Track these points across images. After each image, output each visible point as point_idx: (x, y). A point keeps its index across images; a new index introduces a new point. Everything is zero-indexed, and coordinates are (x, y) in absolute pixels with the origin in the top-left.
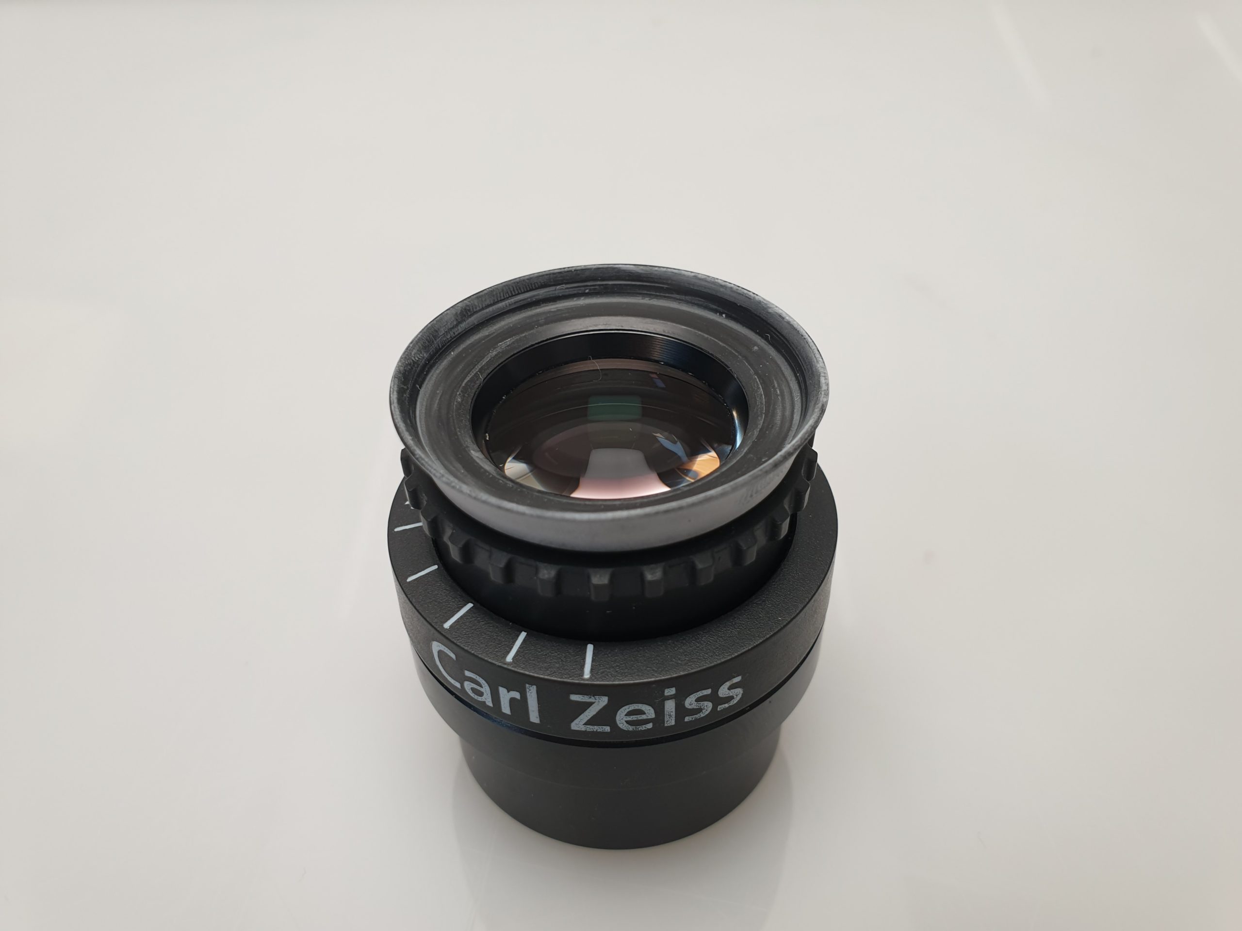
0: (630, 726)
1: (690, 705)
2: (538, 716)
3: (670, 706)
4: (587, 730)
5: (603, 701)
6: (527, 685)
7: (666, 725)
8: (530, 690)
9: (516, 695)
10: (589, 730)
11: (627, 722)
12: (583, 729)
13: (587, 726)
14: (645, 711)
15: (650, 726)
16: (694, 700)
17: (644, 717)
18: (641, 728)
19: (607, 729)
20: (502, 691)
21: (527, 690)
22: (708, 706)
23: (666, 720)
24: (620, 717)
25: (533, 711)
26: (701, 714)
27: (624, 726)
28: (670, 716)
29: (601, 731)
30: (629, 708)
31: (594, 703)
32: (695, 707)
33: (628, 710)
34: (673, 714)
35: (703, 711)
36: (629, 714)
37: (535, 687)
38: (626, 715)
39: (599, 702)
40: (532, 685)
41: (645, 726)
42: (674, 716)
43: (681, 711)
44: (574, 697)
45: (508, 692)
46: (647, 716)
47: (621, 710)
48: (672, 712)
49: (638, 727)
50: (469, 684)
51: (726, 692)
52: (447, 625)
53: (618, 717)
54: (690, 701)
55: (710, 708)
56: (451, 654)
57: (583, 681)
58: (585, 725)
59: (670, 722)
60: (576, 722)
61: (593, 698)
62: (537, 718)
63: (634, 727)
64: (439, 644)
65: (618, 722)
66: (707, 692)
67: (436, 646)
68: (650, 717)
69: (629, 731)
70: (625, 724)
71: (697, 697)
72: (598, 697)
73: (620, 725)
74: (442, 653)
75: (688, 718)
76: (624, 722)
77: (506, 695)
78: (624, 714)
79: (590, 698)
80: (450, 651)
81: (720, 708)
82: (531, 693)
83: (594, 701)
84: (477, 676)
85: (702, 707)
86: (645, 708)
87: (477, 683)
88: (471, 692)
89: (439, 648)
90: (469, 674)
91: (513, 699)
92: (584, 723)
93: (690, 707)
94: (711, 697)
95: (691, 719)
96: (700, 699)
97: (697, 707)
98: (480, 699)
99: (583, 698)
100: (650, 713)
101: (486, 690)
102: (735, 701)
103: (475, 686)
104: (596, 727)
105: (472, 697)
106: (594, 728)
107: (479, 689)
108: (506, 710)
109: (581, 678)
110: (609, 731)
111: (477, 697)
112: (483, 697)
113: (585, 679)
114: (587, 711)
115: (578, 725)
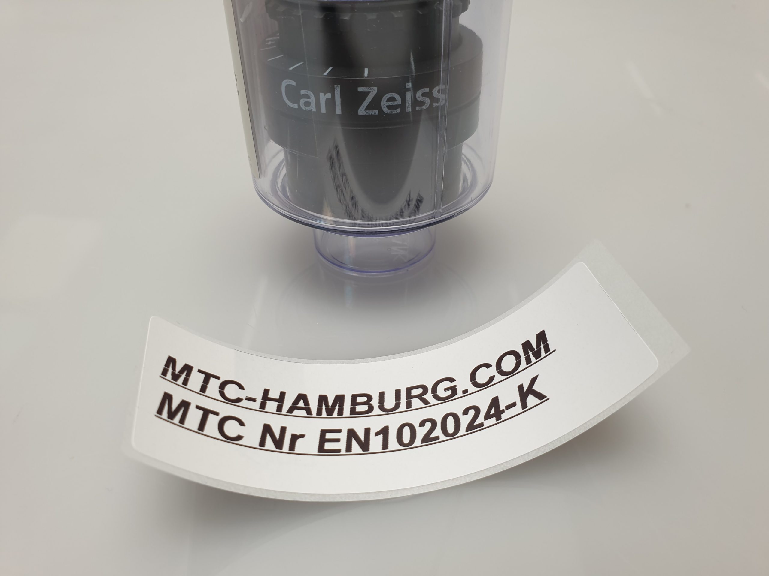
0: (388, 110)
2: (341, 109)
3: (409, 96)
4: (367, 114)
6: (335, 86)
7: (407, 111)
8: (337, 89)
9: (329, 95)
11: (387, 106)
12: (365, 114)
14: (396, 99)
15: (398, 110)
16: (421, 94)
17: (395, 103)
18: (394, 112)
19: (377, 112)
20: (322, 95)
21: (335, 89)
22: (427, 100)
23: (407, 107)
24: (384, 103)
25: (338, 105)
26: (424, 106)
28: (409, 104)
29: (374, 114)
30: (388, 96)
32: (421, 100)
33: (387, 97)
34: (411, 103)
35: (426, 104)
36: (389, 100)
37: (339, 86)
38: (386, 101)
39: (373, 91)
41: (396, 110)
42: (411, 105)
43: (416, 103)
44: (360, 89)
45: (325, 95)
46: (397, 103)
47: (384, 98)
48: (410, 101)
49: (393, 111)
50: (302, 101)
51: (436, 94)
52: (291, 69)
53: (382, 104)
54: (419, 94)
55: (429, 104)
56: (294, 83)
57: (364, 78)
58: (365, 110)
59: (409, 109)
60: (361, 108)
61: (369, 89)
62: (340, 110)
63: (390, 111)
64: (286, 80)
65: (382, 107)
66: (427, 90)
67: (285, 83)
68: (398, 104)
69: (388, 114)
70: (386, 108)
71: (422, 92)
72: (372, 88)
73: (384, 109)
74: (288, 87)
75: (418, 108)
76: (386, 107)
77: (324, 97)
78: (386, 100)
79: (368, 88)
80: (292, 81)
81: (434, 105)
82: (337, 91)
83: (370, 91)
84: (308, 91)
85: (425, 101)
86: (397, 96)
87: (308, 97)
88: (304, 106)
89: (286, 84)
90: (303, 92)
91: (327, 100)
92: (365, 109)
93: (419, 99)
94: (429, 95)
95: (419, 109)
96: (424, 95)
97: (422, 101)
98: (308, 109)
99: (364, 89)
100: (399, 101)
101: (312, 100)
102: (441, 103)
103: (306, 100)
104: (371, 111)
105: (304, 110)
106: (370, 112)
107: (308, 101)
108: (323, 110)
109: (363, 76)
110: (378, 114)
111: (306, 109)
112: (310, 107)
113: (366, 77)
114: (367, 99)
115: (362, 111)
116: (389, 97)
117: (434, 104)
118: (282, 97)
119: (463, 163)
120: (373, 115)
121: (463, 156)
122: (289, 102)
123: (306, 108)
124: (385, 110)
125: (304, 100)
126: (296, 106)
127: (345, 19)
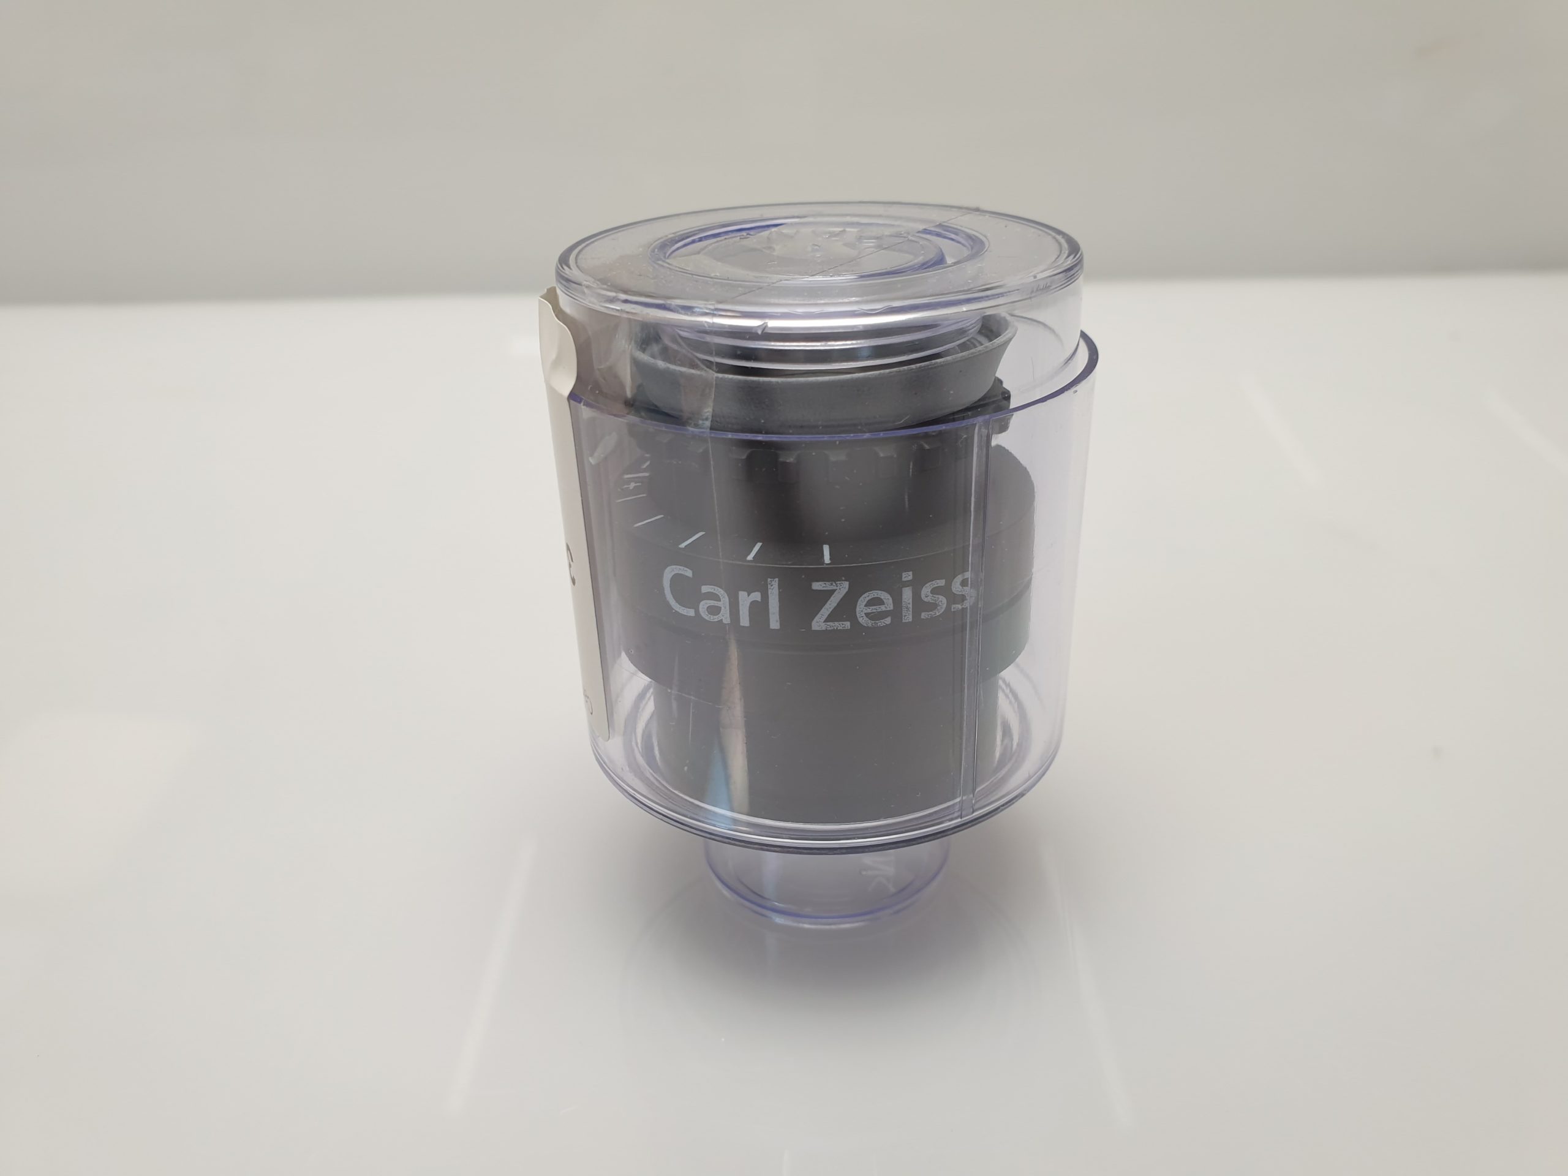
0: (870, 621)
1: (926, 597)
2: (779, 620)
3: (907, 594)
4: (828, 629)
5: (842, 588)
6: (769, 580)
7: (904, 621)
8: (772, 586)
9: (757, 596)
10: (830, 629)
11: (867, 615)
12: (824, 629)
13: (828, 623)
14: (884, 600)
15: (888, 620)
16: (930, 590)
17: (883, 608)
18: (880, 624)
19: (847, 625)
20: (742, 595)
21: (769, 586)
22: (942, 600)
23: (904, 614)
24: (861, 608)
25: (774, 613)
26: (936, 611)
27: (863, 621)
28: (907, 608)
29: (841, 628)
30: (868, 596)
31: (835, 590)
32: (931, 601)
33: (868, 599)
34: (910, 606)
35: (939, 608)
36: (869, 604)
37: (777, 579)
38: (866, 606)
39: (840, 589)
40: (774, 578)
41: (883, 620)
42: (911, 610)
43: (919, 605)
44: (817, 586)
45: (749, 595)
46: (885, 607)
47: (861, 599)
48: (909, 603)
49: (877, 622)
50: (703, 605)
51: (959, 588)
52: (683, 545)
53: (858, 609)
54: (926, 591)
55: (945, 606)
56: (689, 573)
57: (825, 566)
58: (824, 622)
59: (908, 617)
60: (816, 619)
61: (834, 584)
62: (777, 621)
63: (873, 622)
64: (674, 567)
65: (858, 615)
66: (941, 583)
67: (669, 573)
68: (888, 609)
69: (868, 627)
70: (865, 617)
71: (932, 587)
72: (839, 582)
73: (860, 620)
74: (676, 579)
75: (924, 615)
76: (864, 615)
77: (746, 599)
78: (864, 603)
79: (832, 584)
80: (685, 569)
81: (954, 608)
82: (772, 589)
83: (835, 588)
84: (716, 588)
85: (937, 603)
86: (884, 596)
87: (715, 597)
88: (707, 613)
89: (673, 573)
90: (705, 589)
91: (753, 603)
92: (824, 619)
93: (926, 600)
94: (946, 591)
95: (927, 616)
96: (934, 591)
97: (933, 601)
98: (716, 618)
99: (825, 585)
100: (889, 604)
101: (724, 602)
102: (967, 604)
103: (712, 603)
104: (836, 623)
105: (708, 621)
106: (834, 625)
107: (716, 605)
108: (745, 621)
109: (823, 563)
110: (849, 628)
111: (712, 618)
112: (720, 615)
113: (827, 564)
114: (829, 602)
115: (819, 623)
116: (870, 598)
117: (953, 606)
118: (664, 595)
119: (1001, 695)
120: (840, 630)
121: (1001, 682)
122: (679, 606)
123: (712, 616)
124: (863, 620)
125: (706, 603)
126: (691, 613)
127: (788, 461)
